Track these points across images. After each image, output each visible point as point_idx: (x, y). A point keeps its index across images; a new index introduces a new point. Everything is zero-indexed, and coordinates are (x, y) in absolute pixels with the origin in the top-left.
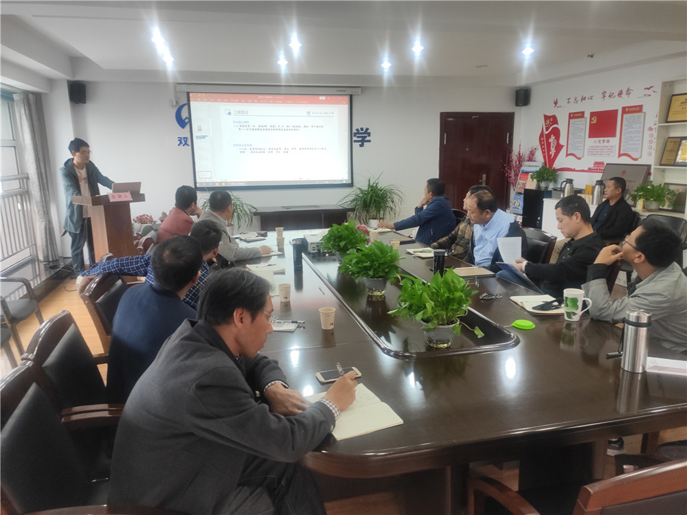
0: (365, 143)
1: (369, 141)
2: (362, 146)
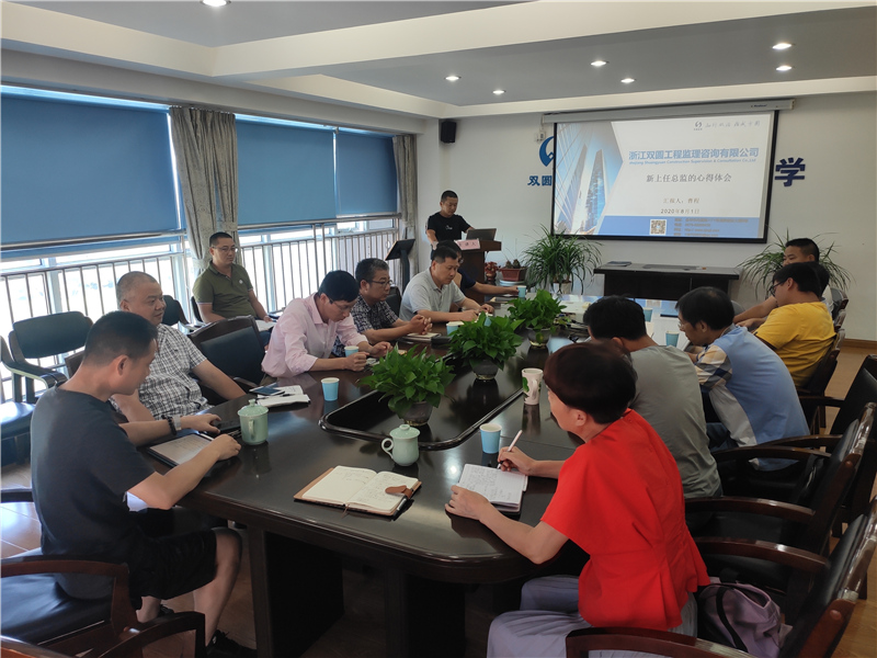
0: (794, 182)
1: (802, 178)
2: (788, 184)
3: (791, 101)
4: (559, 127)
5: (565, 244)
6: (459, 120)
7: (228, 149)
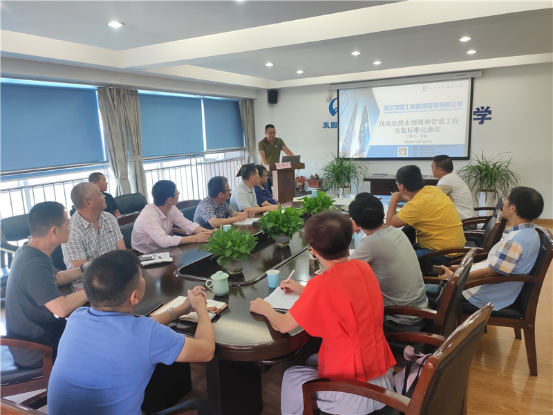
0: (485, 121)
1: (490, 118)
2: (481, 123)
3: (481, 72)
4: (340, 92)
5: (346, 164)
6: (280, 89)
7: (134, 111)
